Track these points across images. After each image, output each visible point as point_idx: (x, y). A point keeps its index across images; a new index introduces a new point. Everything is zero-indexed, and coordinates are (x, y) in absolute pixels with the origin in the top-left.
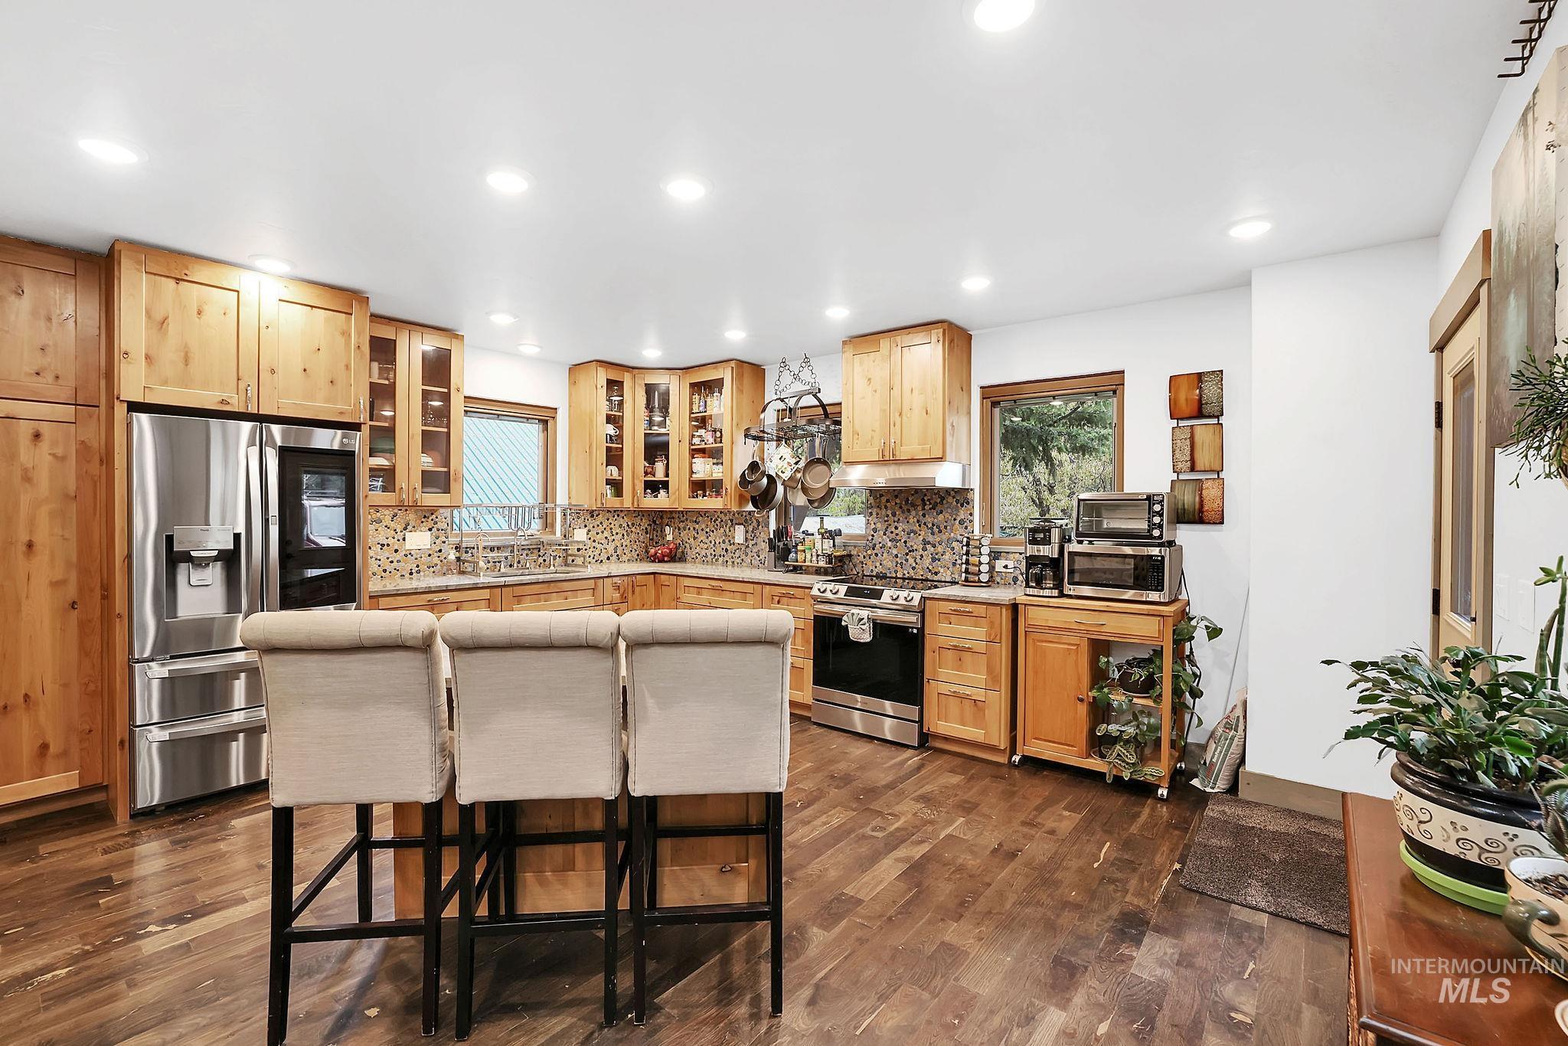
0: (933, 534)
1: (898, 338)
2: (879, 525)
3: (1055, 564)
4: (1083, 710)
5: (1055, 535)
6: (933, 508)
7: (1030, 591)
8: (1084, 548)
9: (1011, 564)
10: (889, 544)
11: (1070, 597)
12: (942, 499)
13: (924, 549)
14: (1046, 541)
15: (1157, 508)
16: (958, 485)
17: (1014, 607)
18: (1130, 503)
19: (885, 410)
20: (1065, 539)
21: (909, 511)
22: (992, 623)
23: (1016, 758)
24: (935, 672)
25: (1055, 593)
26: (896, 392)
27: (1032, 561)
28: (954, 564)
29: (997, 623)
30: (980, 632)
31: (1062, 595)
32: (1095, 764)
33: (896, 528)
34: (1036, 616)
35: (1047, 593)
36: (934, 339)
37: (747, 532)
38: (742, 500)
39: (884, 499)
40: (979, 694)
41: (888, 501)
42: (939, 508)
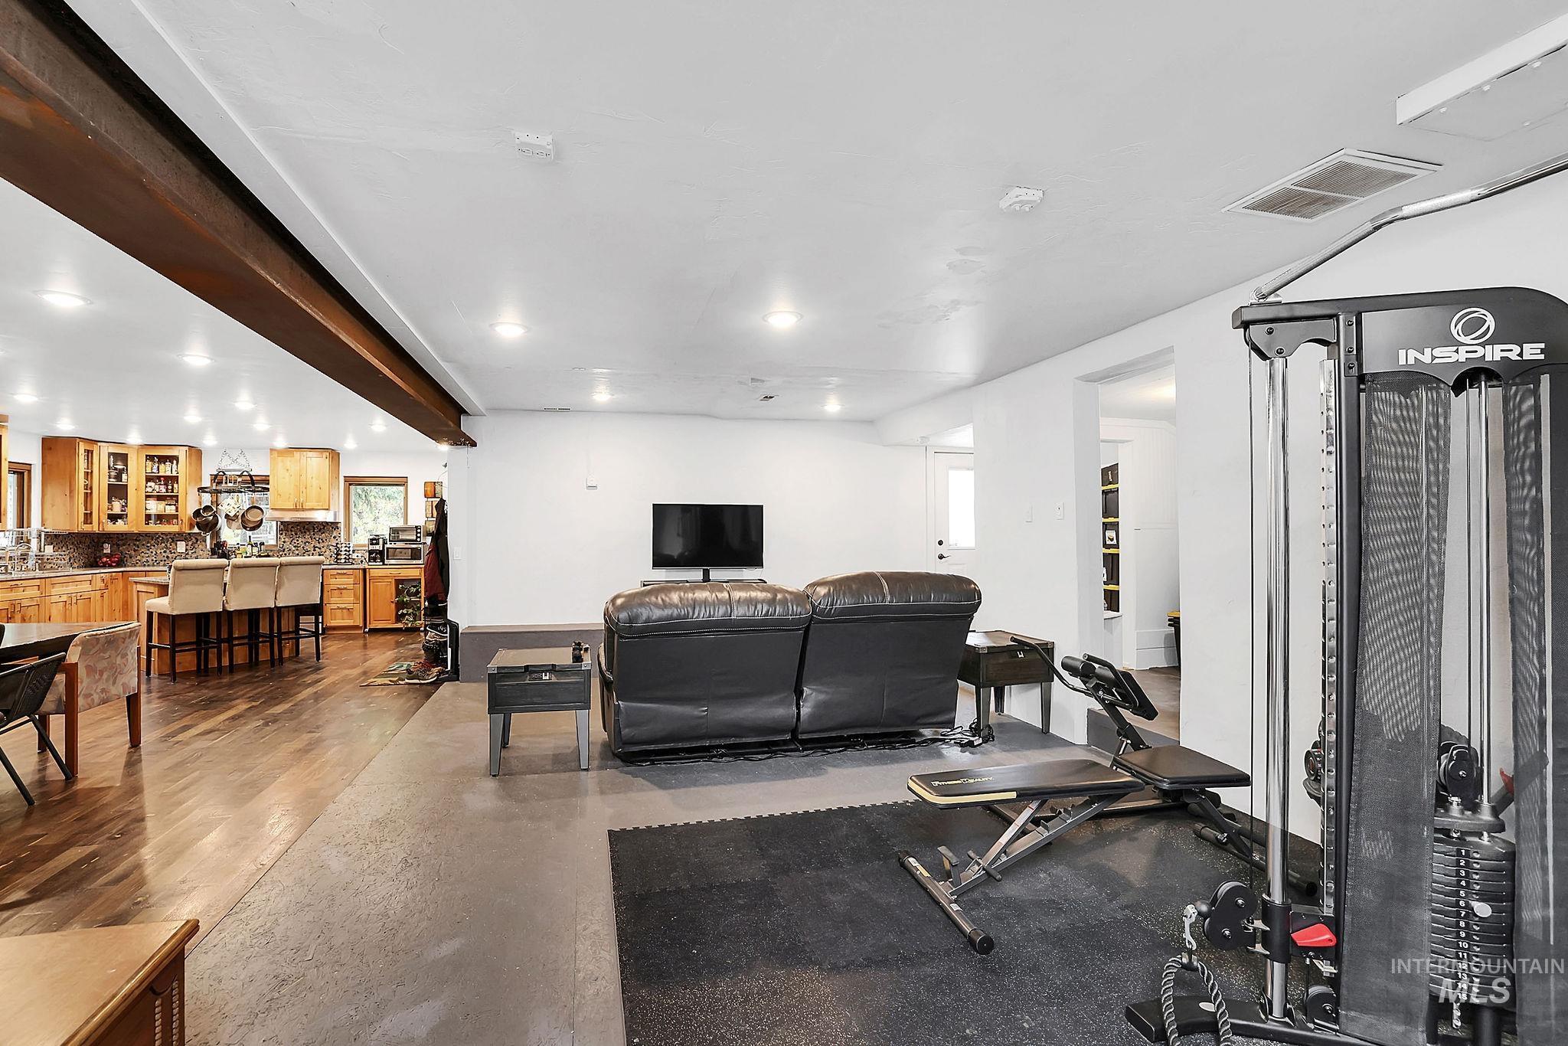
0: (319, 543)
1: (305, 453)
2: (287, 540)
3: (381, 553)
4: (393, 605)
5: (381, 541)
6: (319, 531)
7: (370, 564)
8: (393, 546)
9: (360, 555)
10: (294, 549)
11: (387, 565)
12: (324, 526)
13: (314, 550)
14: (378, 544)
15: (419, 531)
16: (332, 521)
17: (364, 570)
18: (409, 529)
19: (296, 486)
20: (385, 543)
21: (305, 532)
22: (356, 577)
23: (367, 630)
24: (329, 600)
25: (381, 563)
26: (303, 477)
27: (371, 552)
28: (331, 557)
29: (358, 577)
30: (351, 581)
31: (384, 564)
32: (399, 625)
33: (298, 541)
34: (374, 573)
35: (378, 563)
36: (324, 456)
37: (187, 545)
38: (191, 527)
39: (290, 526)
40: (350, 606)
41: (292, 527)
42: (322, 531)
